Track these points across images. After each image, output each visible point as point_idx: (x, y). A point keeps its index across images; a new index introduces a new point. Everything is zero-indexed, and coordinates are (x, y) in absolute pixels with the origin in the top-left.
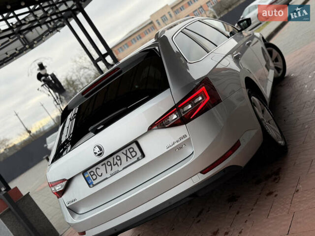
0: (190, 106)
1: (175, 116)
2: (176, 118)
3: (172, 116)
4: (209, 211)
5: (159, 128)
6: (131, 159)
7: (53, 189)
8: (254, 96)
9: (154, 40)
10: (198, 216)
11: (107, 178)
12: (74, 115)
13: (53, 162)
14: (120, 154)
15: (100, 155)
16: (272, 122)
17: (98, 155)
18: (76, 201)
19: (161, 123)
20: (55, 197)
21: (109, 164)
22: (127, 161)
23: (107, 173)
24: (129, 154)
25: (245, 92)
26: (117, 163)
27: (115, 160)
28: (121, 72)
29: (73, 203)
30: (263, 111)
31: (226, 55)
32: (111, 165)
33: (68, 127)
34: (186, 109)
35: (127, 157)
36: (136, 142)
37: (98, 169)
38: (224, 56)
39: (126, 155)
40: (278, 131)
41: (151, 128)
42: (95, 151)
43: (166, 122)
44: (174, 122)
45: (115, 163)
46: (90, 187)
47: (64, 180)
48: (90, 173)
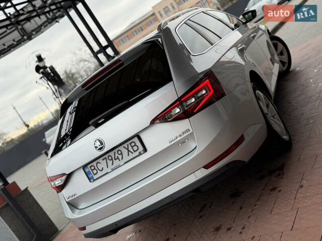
0: (193, 100)
1: (178, 110)
2: (179, 112)
3: (174, 109)
4: (211, 206)
5: (161, 122)
6: (132, 153)
7: (53, 184)
8: (259, 90)
9: (156, 32)
10: (200, 212)
11: (108, 173)
12: (74, 108)
13: (52, 155)
14: (121, 148)
15: (100, 149)
16: (277, 116)
17: (99, 149)
18: (76, 196)
19: (164, 117)
20: (55, 191)
21: (110, 158)
22: (128, 155)
23: (107, 167)
24: (130, 149)
25: (250, 85)
26: (118, 158)
27: (117, 155)
28: (122, 64)
29: (73, 198)
30: (268, 106)
31: (231, 48)
32: (112, 159)
33: (68, 121)
34: (189, 102)
35: (129, 151)
36: (138, 136)
37: (98, 164)
38: (228, 48)
39: (128, 149)
40: (283, 126)
41: (153, 122)
42: (95, 145)
43: (169, 115)
44: (177, 116)
45: (116, 158)
46: (90, 182)
47: (64, 174)
48: (90, 167)
